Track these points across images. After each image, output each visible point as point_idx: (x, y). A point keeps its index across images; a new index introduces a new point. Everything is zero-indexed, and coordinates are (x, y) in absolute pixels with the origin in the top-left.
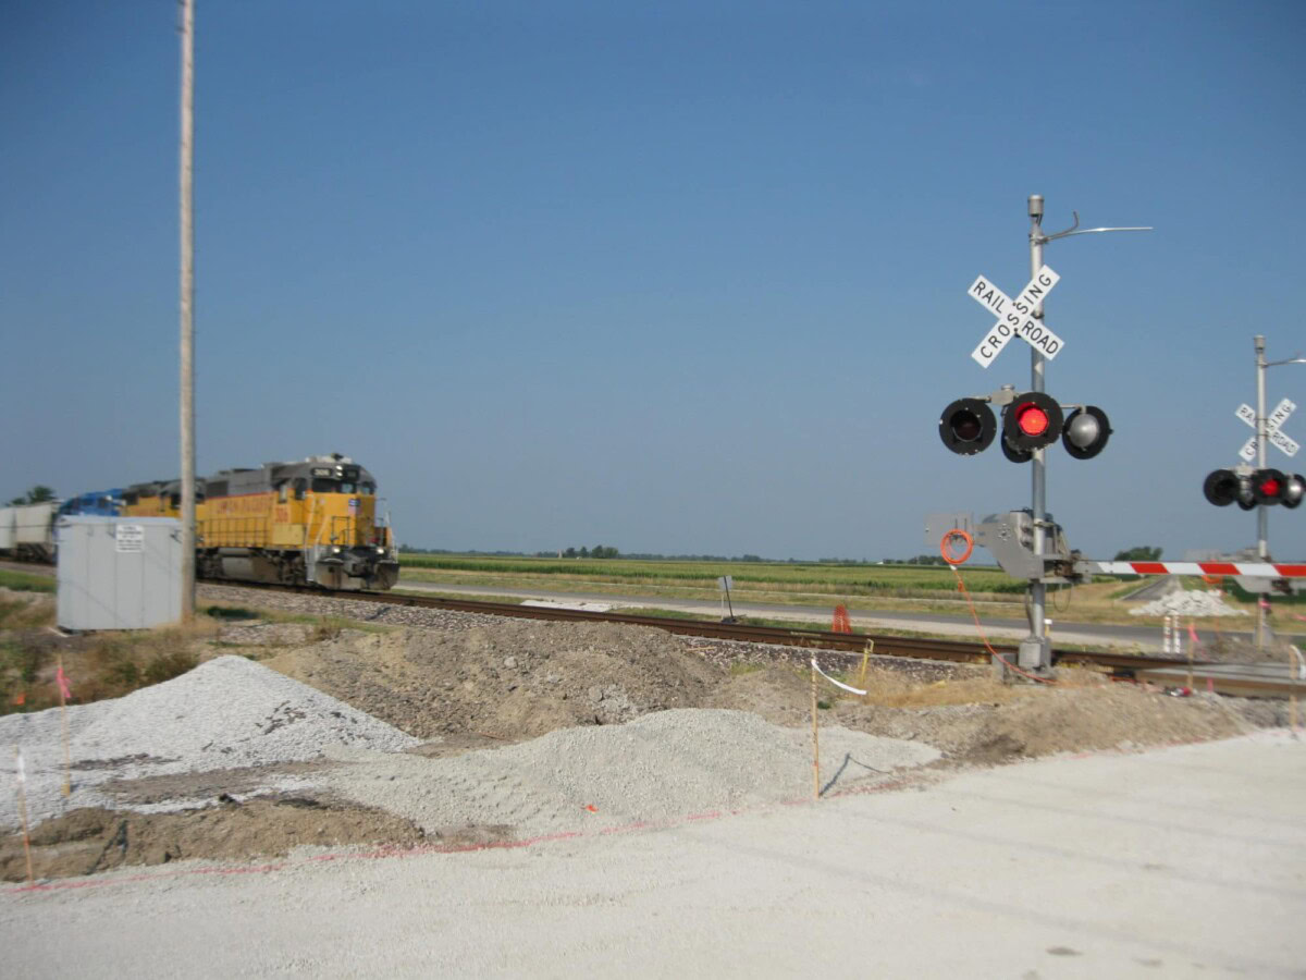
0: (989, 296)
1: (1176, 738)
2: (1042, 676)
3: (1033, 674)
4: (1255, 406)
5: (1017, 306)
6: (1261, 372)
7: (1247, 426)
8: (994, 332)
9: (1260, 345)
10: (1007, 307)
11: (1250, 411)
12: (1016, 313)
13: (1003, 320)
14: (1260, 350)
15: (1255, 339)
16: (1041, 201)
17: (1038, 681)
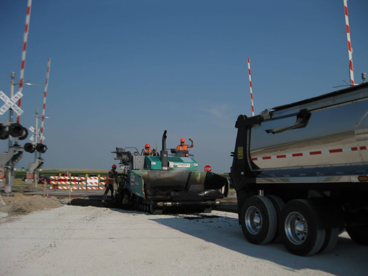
0: (3, 97)
1: (54, 207)
2: (11, 194)
3: (9, 194)
4: (35, 127)
5: (11, 100)
6: (37, 119)
7: (32, 132)
8: (4, 106)
9: (37, 112)
10: (8, 100)
11: (33, 128)
12: (11, 102)
13: (7, 104)
14: (37, 113)
15: (36, 111)
16: (15, 74)
17: (10, 196)
